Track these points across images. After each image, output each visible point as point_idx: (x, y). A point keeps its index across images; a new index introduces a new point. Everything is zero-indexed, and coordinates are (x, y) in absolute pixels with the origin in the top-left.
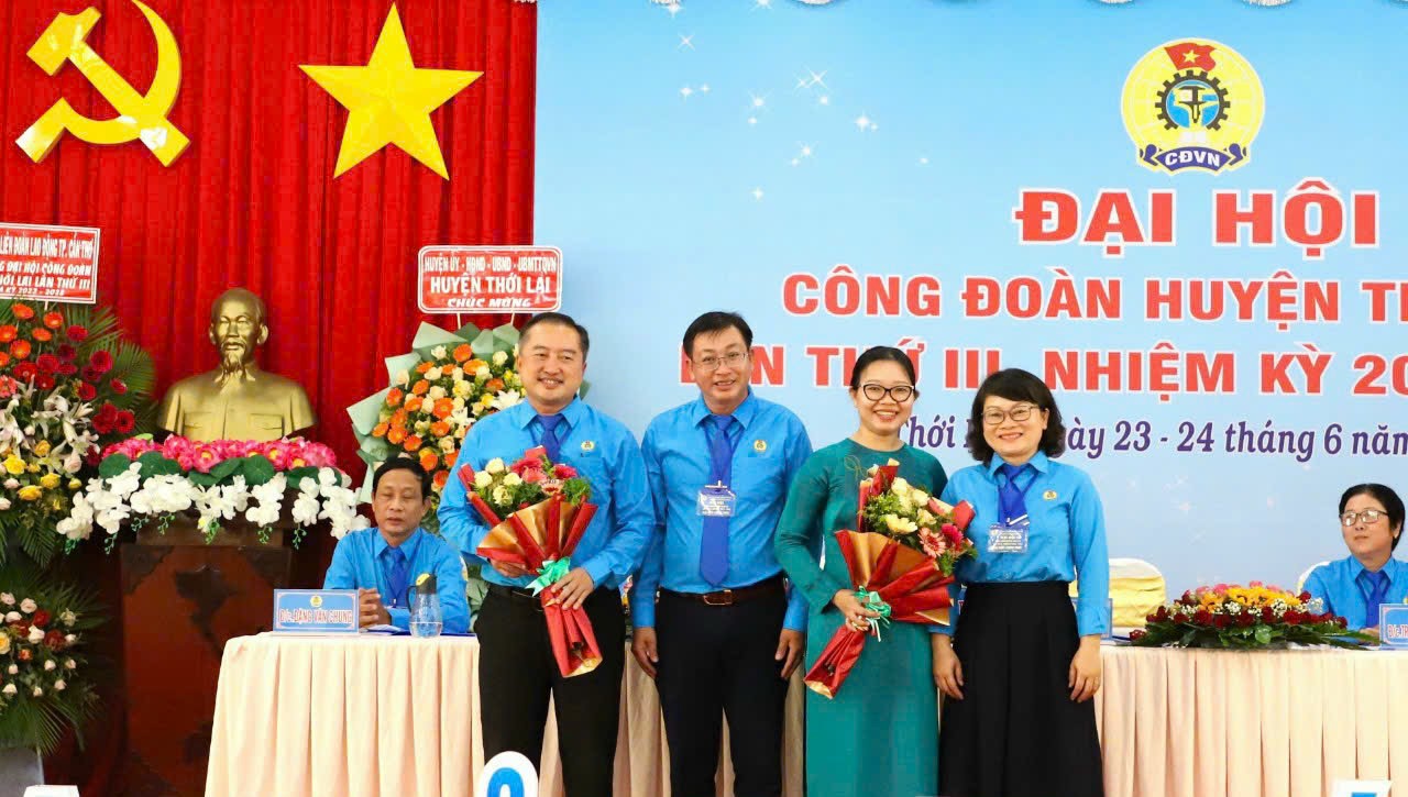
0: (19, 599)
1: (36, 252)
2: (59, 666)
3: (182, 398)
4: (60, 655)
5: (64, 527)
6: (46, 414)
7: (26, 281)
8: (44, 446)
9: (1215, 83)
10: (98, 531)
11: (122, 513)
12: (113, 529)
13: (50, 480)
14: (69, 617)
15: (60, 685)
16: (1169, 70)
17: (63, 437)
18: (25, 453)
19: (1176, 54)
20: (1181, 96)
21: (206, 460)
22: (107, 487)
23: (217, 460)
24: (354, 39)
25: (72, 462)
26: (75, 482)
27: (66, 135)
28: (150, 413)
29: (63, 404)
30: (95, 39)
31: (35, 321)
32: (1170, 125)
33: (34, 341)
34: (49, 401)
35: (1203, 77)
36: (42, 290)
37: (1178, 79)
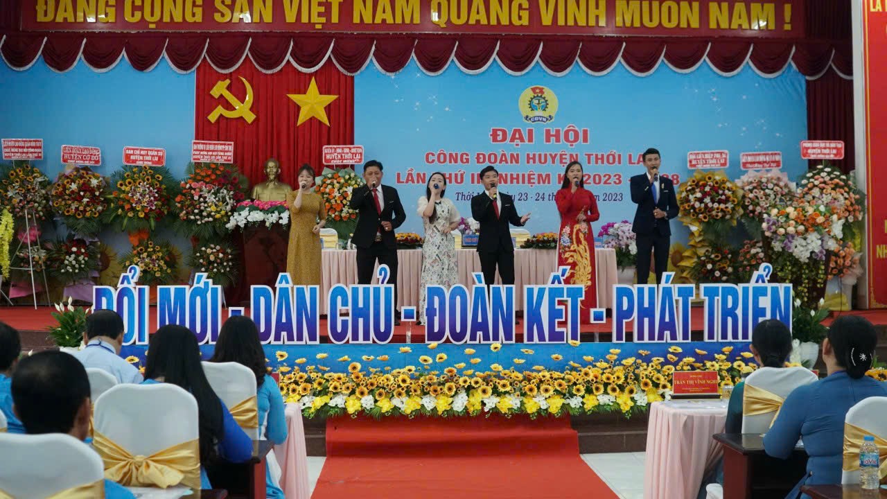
0: (215, 246)
1: (216, 149)
2: (228, 264)
3: (258, 190)
4: (228, 261)
5: (228, 226)
6: (221, 195)
7: (213, 157)
8: (221, 203)
9: (544, 98)
10: (237, 227)
11: (245, 222)
12: (242, 226)
13: (223, 212)
14: (229, 251)
15: (228, 269)
16: (532, 95)
17: (226, 201)
18: (216, 205)
19: (534, 90)
20: (535, 102)
21: (266, 207)
22: (240, 215)
23: (270, 207)
24: (302, 89)
25: (229, 208)
26: (230, 213)
27: (221, 115)
28: (248, 194)
29: (225, 192)
30: (229, 88)
31: (217, 168)
32: (532, 110)
33: (216, 174)
34: (222, 191)
35: (541, 96)
36: (218, 160)
37: (534, 97)
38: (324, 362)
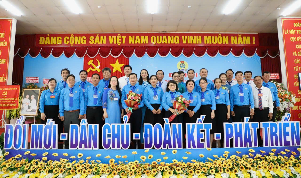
9: (184, 64)
16: (181, 63)
19: (181, 62)
20: (182, 65)
24: (114, 62)
27: (91, 70)
30: (93, 62)
32: (181, 68)
35: (183, 64)
37: (181, 64)
38: (99, 158)
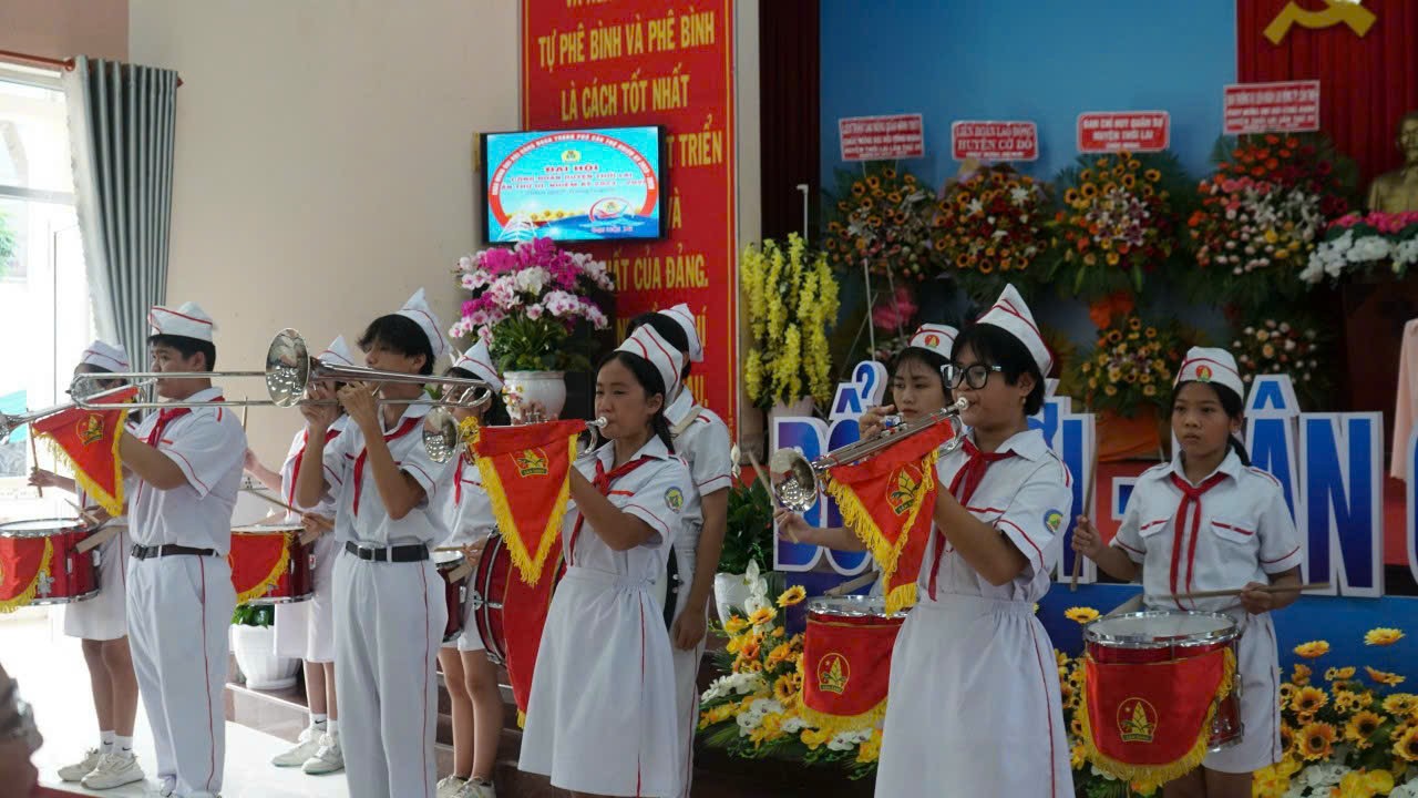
0: (1278, 323)
1: (1278, 100)
2: (1306, 366)
3: (1379, 188)
4: (1307, 357)
5: (1305, 275)
6: (1290, 204)
7: (1273, 120)
8: (1289, 224)
10: (1326, 276)
11: (1340, 263)
12: (1336, 274)
13: (1294, 245)
14: (1311, 334)
15: (1307, 377)
17: (1300, 218)
18: (1278, 230)
21: (1394, 226)
22: (1331, 247)
23: (1403, 225)
25: (1308, 232)
26: (1310, 246)
28: (1358, 200)
29: (1300, 197)
31: (1281, 145)
33: (1280, 158)
34: (1291, 195)
36: (1284, 124)
